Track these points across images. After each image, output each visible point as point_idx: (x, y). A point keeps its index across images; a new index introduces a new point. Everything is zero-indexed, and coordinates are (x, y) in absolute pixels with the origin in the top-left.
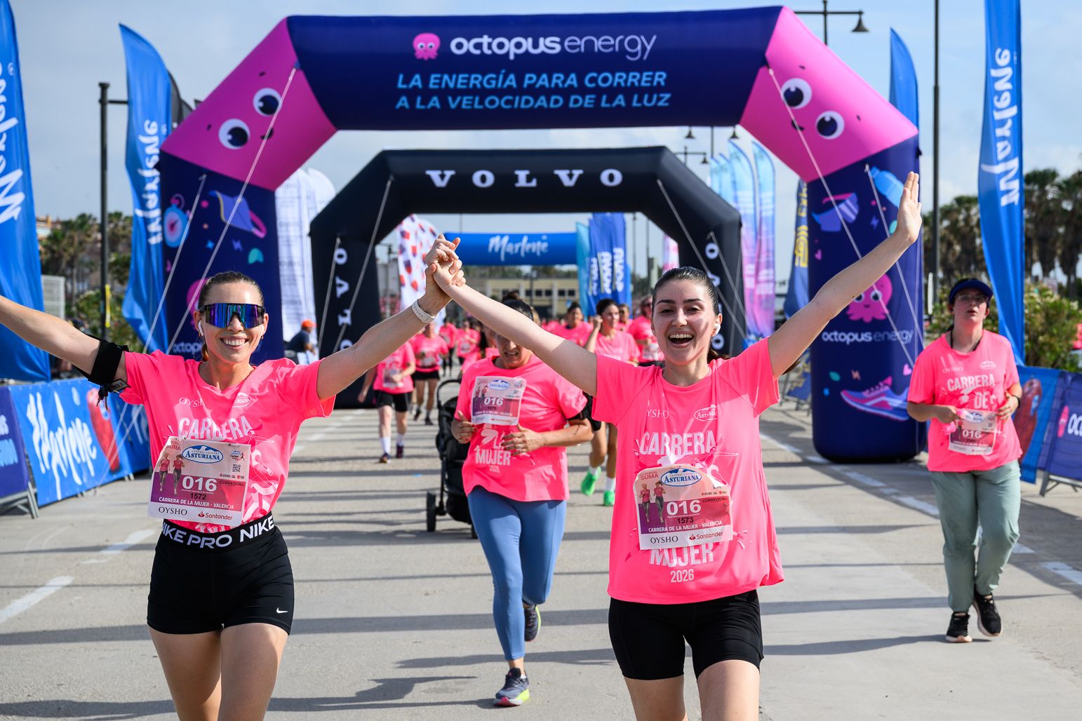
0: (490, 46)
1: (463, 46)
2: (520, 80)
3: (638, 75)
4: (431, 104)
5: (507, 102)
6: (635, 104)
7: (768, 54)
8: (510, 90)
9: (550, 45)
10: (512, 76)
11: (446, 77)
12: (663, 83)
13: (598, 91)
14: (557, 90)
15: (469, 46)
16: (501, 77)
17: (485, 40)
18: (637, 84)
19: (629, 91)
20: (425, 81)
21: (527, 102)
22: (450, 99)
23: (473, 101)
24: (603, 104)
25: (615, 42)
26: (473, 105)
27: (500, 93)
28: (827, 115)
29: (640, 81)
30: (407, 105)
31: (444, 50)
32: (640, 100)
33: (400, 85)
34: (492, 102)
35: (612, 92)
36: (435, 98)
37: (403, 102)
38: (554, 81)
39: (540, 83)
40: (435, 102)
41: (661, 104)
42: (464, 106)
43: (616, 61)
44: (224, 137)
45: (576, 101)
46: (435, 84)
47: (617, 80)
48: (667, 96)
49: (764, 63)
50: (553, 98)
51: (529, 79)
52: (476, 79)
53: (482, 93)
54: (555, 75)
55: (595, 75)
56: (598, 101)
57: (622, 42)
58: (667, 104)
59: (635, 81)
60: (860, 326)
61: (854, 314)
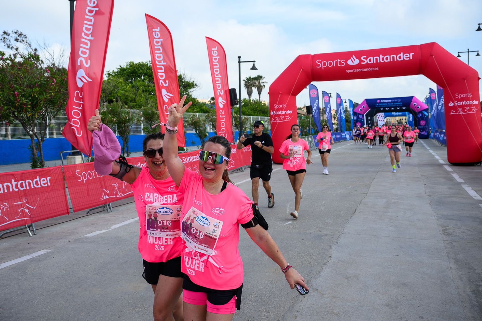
1: (382, 101)
4: (379, 106)
7: (413, 101)
9: (390, 101)
12: (402, 104)
13: (395, 105)
17: (384, 100)
19: (398, 105)
25: (397, 100)
27: (385, 105)
28: (418, 106)
31: (380, 102)
35: (397, 105)
37: (376, 106)
43: (397, 102)
44: (360, 110)
49: (412, 102)
50: (391, 105)
51: (388, 104)
53: (384, 105)
60: (422, 126)
61: (421, 125)
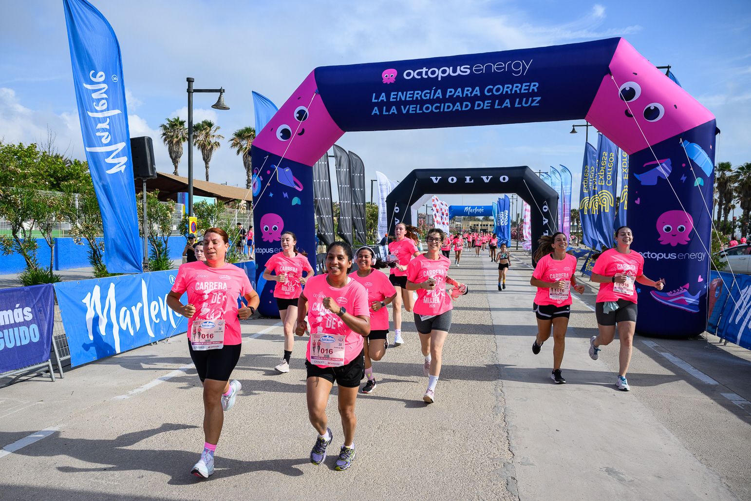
0: (426, 73)
1: (410, 74)
2: (444, 93)
3: (519, 85)
4: (392, 111)
5: (436, 108)
6: (516, 105)
7: (611, 66)
8: (438, 100)
9: (463, 70)
10: (439, 91)
11: (400, 93)
12: (536, 90)
13: (493, 98)
14: (467, 98)
15: (414, 74)
16: (433, 91)
17: (424, 70)
18: (518, 92)
19: (513, 97)
20: (388, 97)
21: (449, 107)
22: (402, 107)
23: (416, 108)
24: (496, 107)
25: (505, 66)
26: (416, 111)
27: (432, 102)
28: (652, 106)
29: (520, 90)
30: (378, 112)
31: (400, 78)
32: (520, 103)
33: (374, 100)
34: (427, 108)
35: (502, 98)
36: (394, 107)
37: (376, 111)
38: (465, 92)
39: (457, 94)
40: (394, 110)
41: (534, 104)
42: (411, 112)
43: (506, 78)
44: (279, 134)
45: (479, 105)
46: (393, 98)
47: (505, 89)
48: (539, 99)
49: (608, 72)
50: (465, 103)
51: (450, 92)
52: (418, 94)
53: (422, 102)
54: (466, 89)
55: (492, 87)
56: (493, 104)
57: (510, 65)
58: (538, 104)
59: (518, 89)
60: (668, 249)
61: (664, 240)
